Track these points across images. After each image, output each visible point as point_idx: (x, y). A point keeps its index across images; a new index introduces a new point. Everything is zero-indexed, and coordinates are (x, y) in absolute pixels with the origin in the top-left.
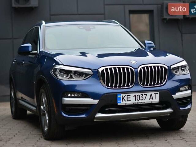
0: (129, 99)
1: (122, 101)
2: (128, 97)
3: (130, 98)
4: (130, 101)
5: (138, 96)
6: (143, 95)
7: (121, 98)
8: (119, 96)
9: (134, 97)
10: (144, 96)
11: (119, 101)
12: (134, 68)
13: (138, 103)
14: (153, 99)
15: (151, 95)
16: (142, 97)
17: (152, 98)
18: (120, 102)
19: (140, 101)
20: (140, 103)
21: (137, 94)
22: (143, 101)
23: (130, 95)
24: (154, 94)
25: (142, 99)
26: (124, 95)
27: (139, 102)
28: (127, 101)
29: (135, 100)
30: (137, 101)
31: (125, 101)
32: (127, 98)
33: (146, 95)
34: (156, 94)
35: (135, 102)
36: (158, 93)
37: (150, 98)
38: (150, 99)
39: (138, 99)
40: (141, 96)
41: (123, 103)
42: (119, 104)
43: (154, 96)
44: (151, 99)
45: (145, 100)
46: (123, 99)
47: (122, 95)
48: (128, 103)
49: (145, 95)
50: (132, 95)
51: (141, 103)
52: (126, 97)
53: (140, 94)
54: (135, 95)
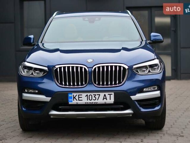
0: (80, 99)
1: (74, 100)
2: (80, 96)
3: (81, 97)
4: (82, 100)
5: (90, 96)
6: (95, 95)
7: (72, 97)
8: (70, 95)
9: (86, 96)
11: (70, 100)
12: (88, 68)
13: (90, 103)
14: (107, 100)
15: (105, 95)
16: (95, 97)
17: (106, 98)
18: (72, 101)
19: (93, 101)
20: (92, 103)
21: (89, 94)
22: (96, 101)
23: (81, 95)
24: (108, 94)
25: (95, 99)
26: (75, 94)
27: (91, 101)
28: (79, 100)
29: (88, 100)
30: (89, 101)
31: (77, 100)
32: (79, 97)
33: (99, 95)
34: (110, 95)
35: (87, 102)
36: (113, 93)
37: (104, 98)
38: (103, 100)
39: (91, 99)
40: (93, 96)
41: (74, 102)
42: (70, 103)
43: (108, 97)
44: (105, 100)
45: (98, 100)
46: (74, 98)
47: (73, 94)
48: (80, 102)
49: (97, 95)
50: (84, 95)
51: (94, 103)
52: (77, 96)
53: (92, 94)
54: (87, 95)
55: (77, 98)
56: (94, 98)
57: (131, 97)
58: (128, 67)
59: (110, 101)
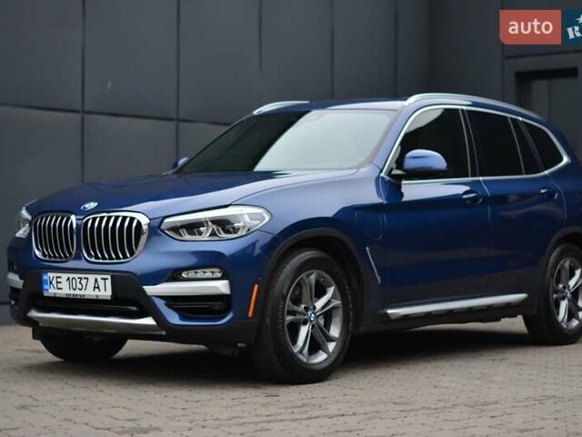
0: (60, 286)
2: (59, 280)
6: (81, 278)
8: (45, 277)
10: (84, 282)
15: (96, 280)
17: (98, 288)
18: (47, 290)
19: (77, 292)
21: (71, 276)
30: (72, 292)
32: (58, 282)
33: (87, 279)
34: (105, 279)
36: (109, 277)
37: (95, 287)
41: (51, 291)
42: (45, 294)
44: (97, 290)
47: (49, 274)
53: (76, 276)
54: (69, 279)
55: (54, 282)
56: (79, 286)
57: (144, 287)
58: (150, 219)
59: (105, 294)
